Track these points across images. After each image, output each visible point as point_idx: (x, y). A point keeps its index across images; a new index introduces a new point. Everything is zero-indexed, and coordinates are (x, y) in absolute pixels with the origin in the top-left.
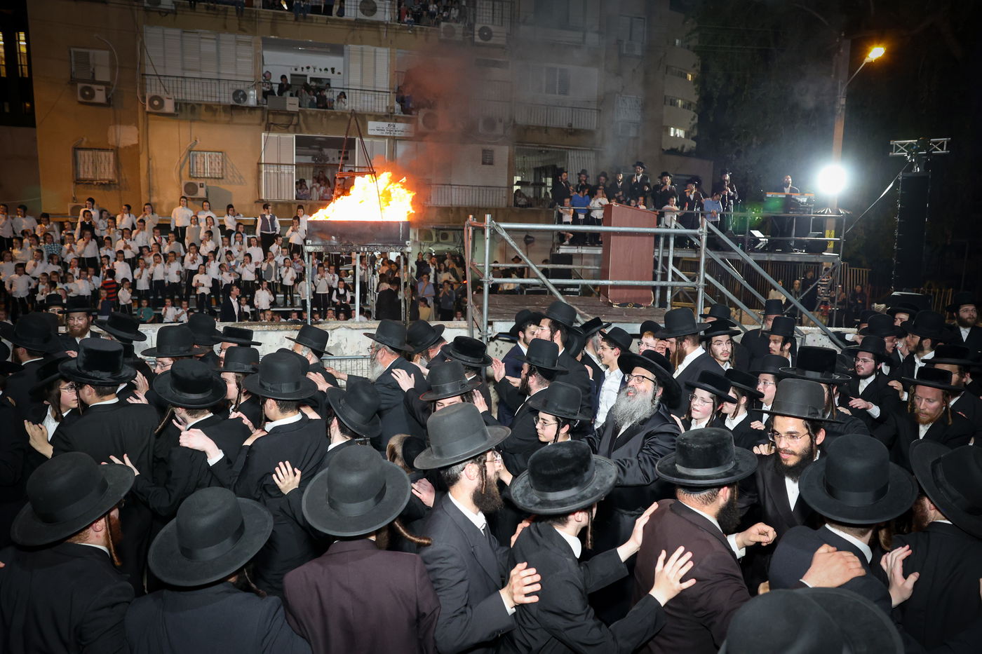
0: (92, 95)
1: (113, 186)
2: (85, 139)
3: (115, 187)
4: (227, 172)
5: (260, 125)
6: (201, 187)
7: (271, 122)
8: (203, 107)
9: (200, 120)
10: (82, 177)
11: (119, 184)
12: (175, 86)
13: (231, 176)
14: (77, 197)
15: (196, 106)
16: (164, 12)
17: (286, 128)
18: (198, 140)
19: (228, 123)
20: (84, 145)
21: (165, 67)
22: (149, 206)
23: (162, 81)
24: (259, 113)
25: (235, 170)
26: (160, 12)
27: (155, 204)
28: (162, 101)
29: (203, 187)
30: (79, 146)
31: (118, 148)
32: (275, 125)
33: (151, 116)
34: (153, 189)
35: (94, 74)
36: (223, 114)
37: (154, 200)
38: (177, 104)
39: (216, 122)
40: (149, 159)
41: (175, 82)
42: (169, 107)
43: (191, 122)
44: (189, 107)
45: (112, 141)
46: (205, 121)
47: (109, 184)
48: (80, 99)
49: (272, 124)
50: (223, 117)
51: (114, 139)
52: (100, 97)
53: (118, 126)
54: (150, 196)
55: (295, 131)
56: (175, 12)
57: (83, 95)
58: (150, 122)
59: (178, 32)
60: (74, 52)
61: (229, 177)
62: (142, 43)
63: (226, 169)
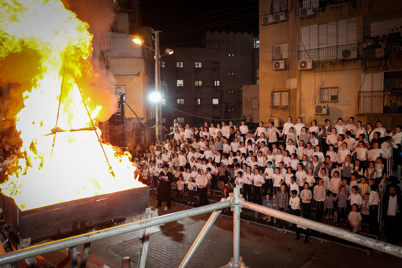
0: (279, 66)
1: (287, 109)
2: (277, 87)
3: (288, 110)
4: (340, 98)
5: (361, 68)
6: (324, 108)
7: (368, 66)
8: (328, 63)
9: (327, 71)
10: (275, 105)
11: (289, 108)
12: (314, 54)
13: (343, 101)
14: (273, 115)
15: (325, 63)
16: (309, 17)
17: (377, 69)
18: (325, 82)
19: (342, 70)
20: (276, 90)
21: (309, 45)
22: (300, 119)
23: (308, 53)
24: (360, 62)
25: (345, 97)
26: (307, 18)
27: (303, 118)
28: (305, 63)
29: (325, 108)
30: (274, 91)
31: (290, 90)
32: (370, 67)
33: (302, 72)
34: (302, 110)
35: (282, 55)
36: (339, 65)
37: (302, 115)
38: (314, 64)
39: (335, 70)
40: (301, 94)
41: (314, 52)
42: (309, 66)
43: (322, 72)
44: (321, 64)
45: (287, 87)
46: (329, 71)
47: (285, 108)
48: (274, 68)
49: (368, 67)
50: (339, 67)
51: (288, 86)
52: (282, 66)
53: (290, 79)
54: (300, 114)
55: (383, 69)
56: (314, 16)
57: (275, 67)
58: (302, 75)
59: (316, 26)
60: (275, 47)
61: (342, 101)
62: (299, 35)
63: (340, 97)
